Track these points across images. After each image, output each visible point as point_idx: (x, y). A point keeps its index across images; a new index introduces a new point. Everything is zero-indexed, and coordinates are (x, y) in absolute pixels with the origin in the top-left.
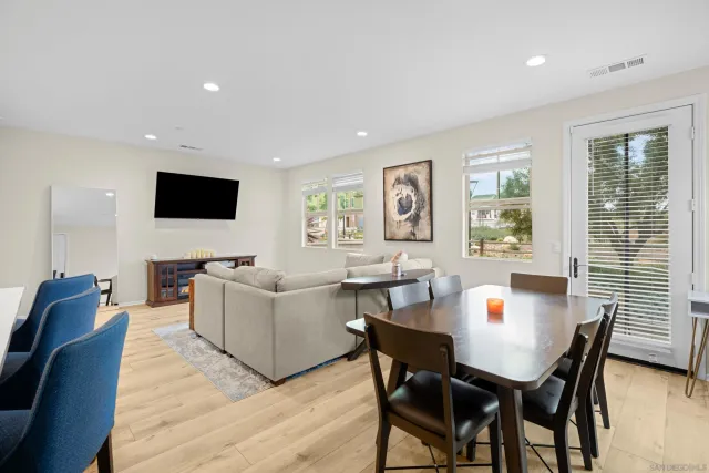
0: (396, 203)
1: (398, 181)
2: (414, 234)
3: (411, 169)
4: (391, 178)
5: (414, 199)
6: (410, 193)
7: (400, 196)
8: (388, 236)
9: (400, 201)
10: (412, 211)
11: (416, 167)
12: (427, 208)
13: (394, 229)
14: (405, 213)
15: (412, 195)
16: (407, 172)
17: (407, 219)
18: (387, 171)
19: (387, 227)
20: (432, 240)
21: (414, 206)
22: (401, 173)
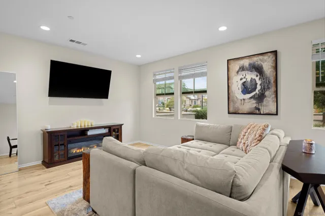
0: (240, 86)
1: (242, 69)
2: (259, 109)
3: (255, 59)
4: (235, 66)
5: (259, 82)
6: (254, 77)
7: (244, 80)
8: (231, 110)
9: (244, 84)
10: (257, 91)
11: (261, 57)
12: (273, 89)
13: (238, 105)
14: (249, 93)
15: (257, 79)
16: (251, 62)
17: (251, 98)
18: (231, 62)
19: (231, 104)
20: (277, 114)
21: (259, 87)
22: (246, 62)
